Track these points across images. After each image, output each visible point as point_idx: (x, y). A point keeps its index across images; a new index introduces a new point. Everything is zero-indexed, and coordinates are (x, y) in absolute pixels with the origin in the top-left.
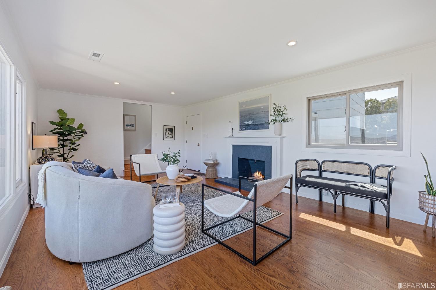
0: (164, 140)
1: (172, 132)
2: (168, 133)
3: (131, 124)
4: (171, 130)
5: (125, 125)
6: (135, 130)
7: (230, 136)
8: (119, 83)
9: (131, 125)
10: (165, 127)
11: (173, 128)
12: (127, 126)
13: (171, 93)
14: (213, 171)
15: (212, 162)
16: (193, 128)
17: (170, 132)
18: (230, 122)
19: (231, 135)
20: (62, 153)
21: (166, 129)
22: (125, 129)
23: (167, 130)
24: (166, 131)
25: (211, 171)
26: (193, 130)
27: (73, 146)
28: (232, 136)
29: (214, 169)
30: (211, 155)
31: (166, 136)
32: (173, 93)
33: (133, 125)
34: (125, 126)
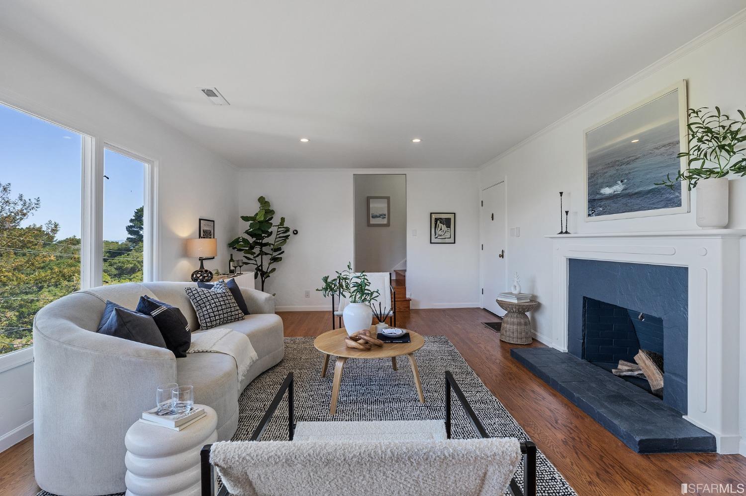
0: (431, 243)
1: (449, 226)
2: (439, 229)
3: (381, 213)
4: (447, 222)
5: (371, 215)
6: (388, 225)
7: (561, 233)
8: (309, 140)
9: (381, 215)
10: (434, 216)
11: (452, 216)
12: (373, 217)
13: (411, 141)
14: (519, 324)
15: (515, 301)
16: (493, 215)
17: (444, 227)
18: (561, 193)
19: (564, 231)
20: (259, 264)
21: (436, 220)
22: (371, 223)
23: (439, 222)
24: (436, 224)
25: (513, 324)
26: (493, 219)
27: (275, 254)
28: (566, 232)
29: (522, 321)
30: (515, 284)
31: (436, 236)
32: (417, 141)
33: (385, 215)
34: (371, 217)
